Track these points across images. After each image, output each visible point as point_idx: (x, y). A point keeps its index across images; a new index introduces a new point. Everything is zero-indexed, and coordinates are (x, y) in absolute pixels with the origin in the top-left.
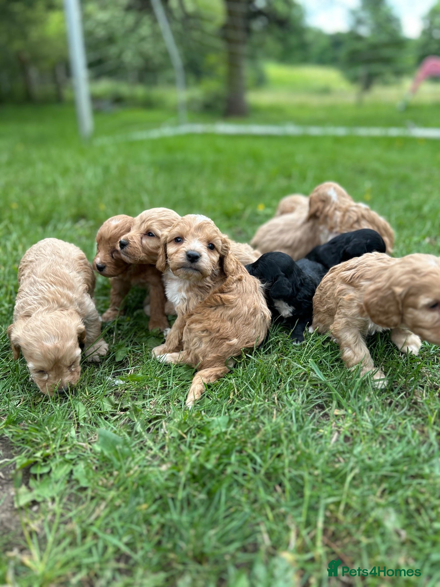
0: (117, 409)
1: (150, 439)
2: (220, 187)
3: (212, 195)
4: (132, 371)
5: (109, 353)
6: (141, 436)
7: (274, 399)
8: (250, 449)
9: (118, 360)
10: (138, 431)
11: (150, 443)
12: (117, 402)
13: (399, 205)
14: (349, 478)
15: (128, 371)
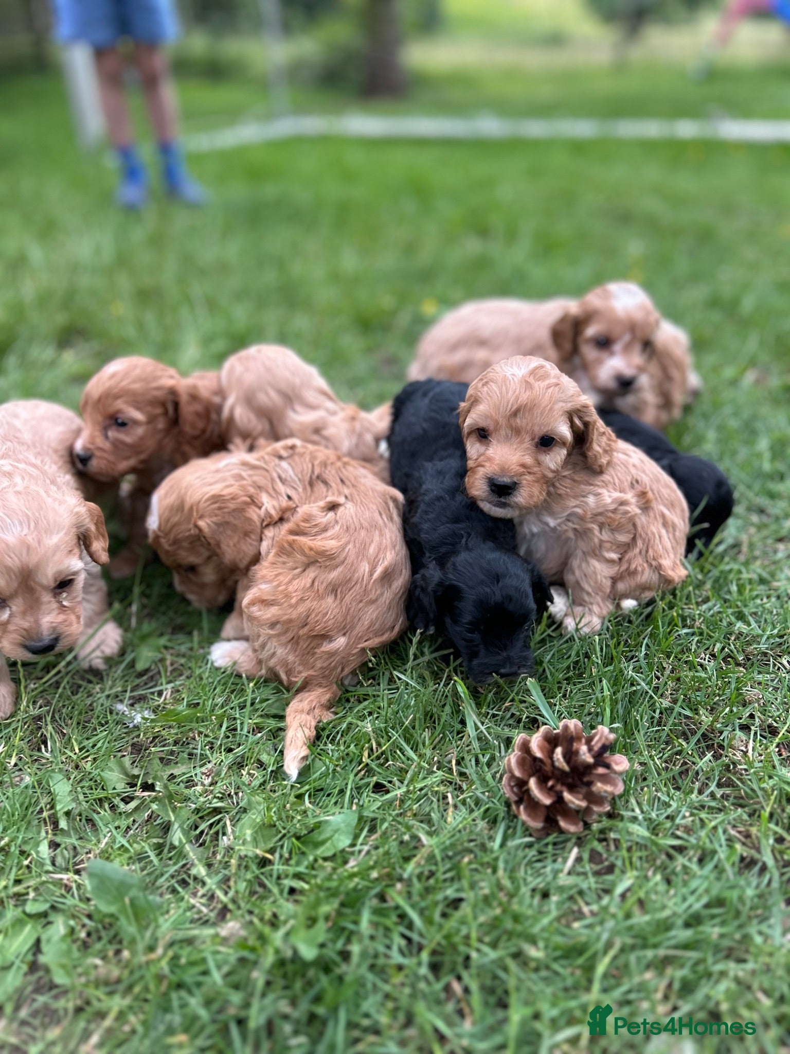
0: (136, 785)
1: (200, 860)
2: (349, 261)
3: (335, 277)
4: (167, 694)
5: (122, 653)
6: (182, 855)
7: (450, 762)
8: (400, 893)
9: (140, 666)
10: (176, 843)
11: (200, 870)
12: (136, 772)
13: (696, 294)
14: (601, 968)
15: (160, 694)
